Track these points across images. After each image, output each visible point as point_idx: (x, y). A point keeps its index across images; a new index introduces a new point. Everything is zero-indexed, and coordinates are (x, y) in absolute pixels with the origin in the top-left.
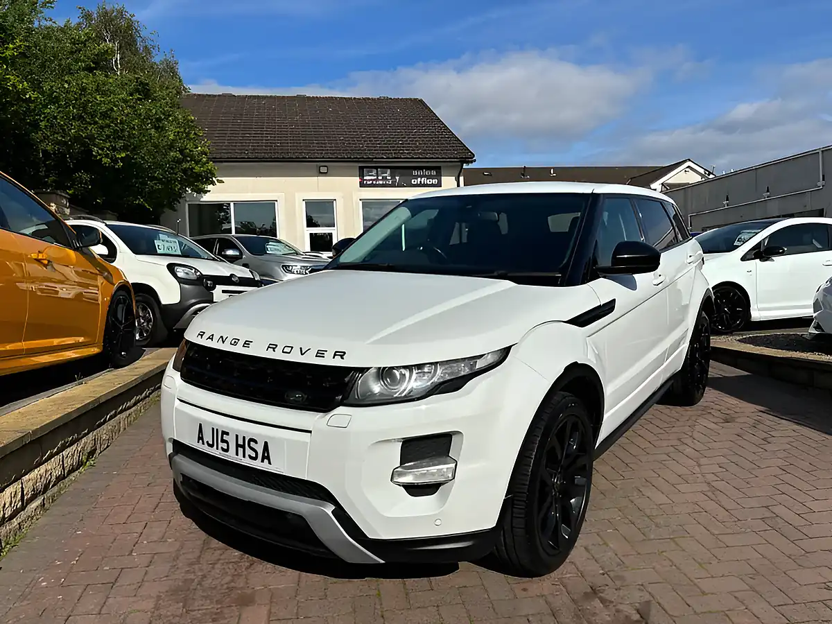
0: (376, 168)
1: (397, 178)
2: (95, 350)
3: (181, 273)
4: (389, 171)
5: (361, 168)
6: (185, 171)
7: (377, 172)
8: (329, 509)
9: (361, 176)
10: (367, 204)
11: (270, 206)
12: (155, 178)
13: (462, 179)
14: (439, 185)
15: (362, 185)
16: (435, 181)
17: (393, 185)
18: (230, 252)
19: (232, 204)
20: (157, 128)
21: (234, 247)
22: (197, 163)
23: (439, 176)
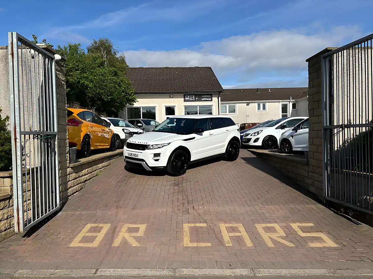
0: (190, 95)
1: (197, 98)
2: (108, 147)
3: (125, 131)
4: (194, 96)
5: (184, 95)
6: (126, 99)
7: (190, 96)
8: (145, 162)
9: (184, 98)
10: (186, 107)
11: (154, 108)
12: (118, 102)
13: (220, 98)
14: (211, 100)
15: (185, 101)
16: (210, 99)
17: (195, 101)
18: (139, 124)
19: (141, 108)
20: (119, 86)
21: (141, 123)
22: (130, 96)
23: (211, 98)
